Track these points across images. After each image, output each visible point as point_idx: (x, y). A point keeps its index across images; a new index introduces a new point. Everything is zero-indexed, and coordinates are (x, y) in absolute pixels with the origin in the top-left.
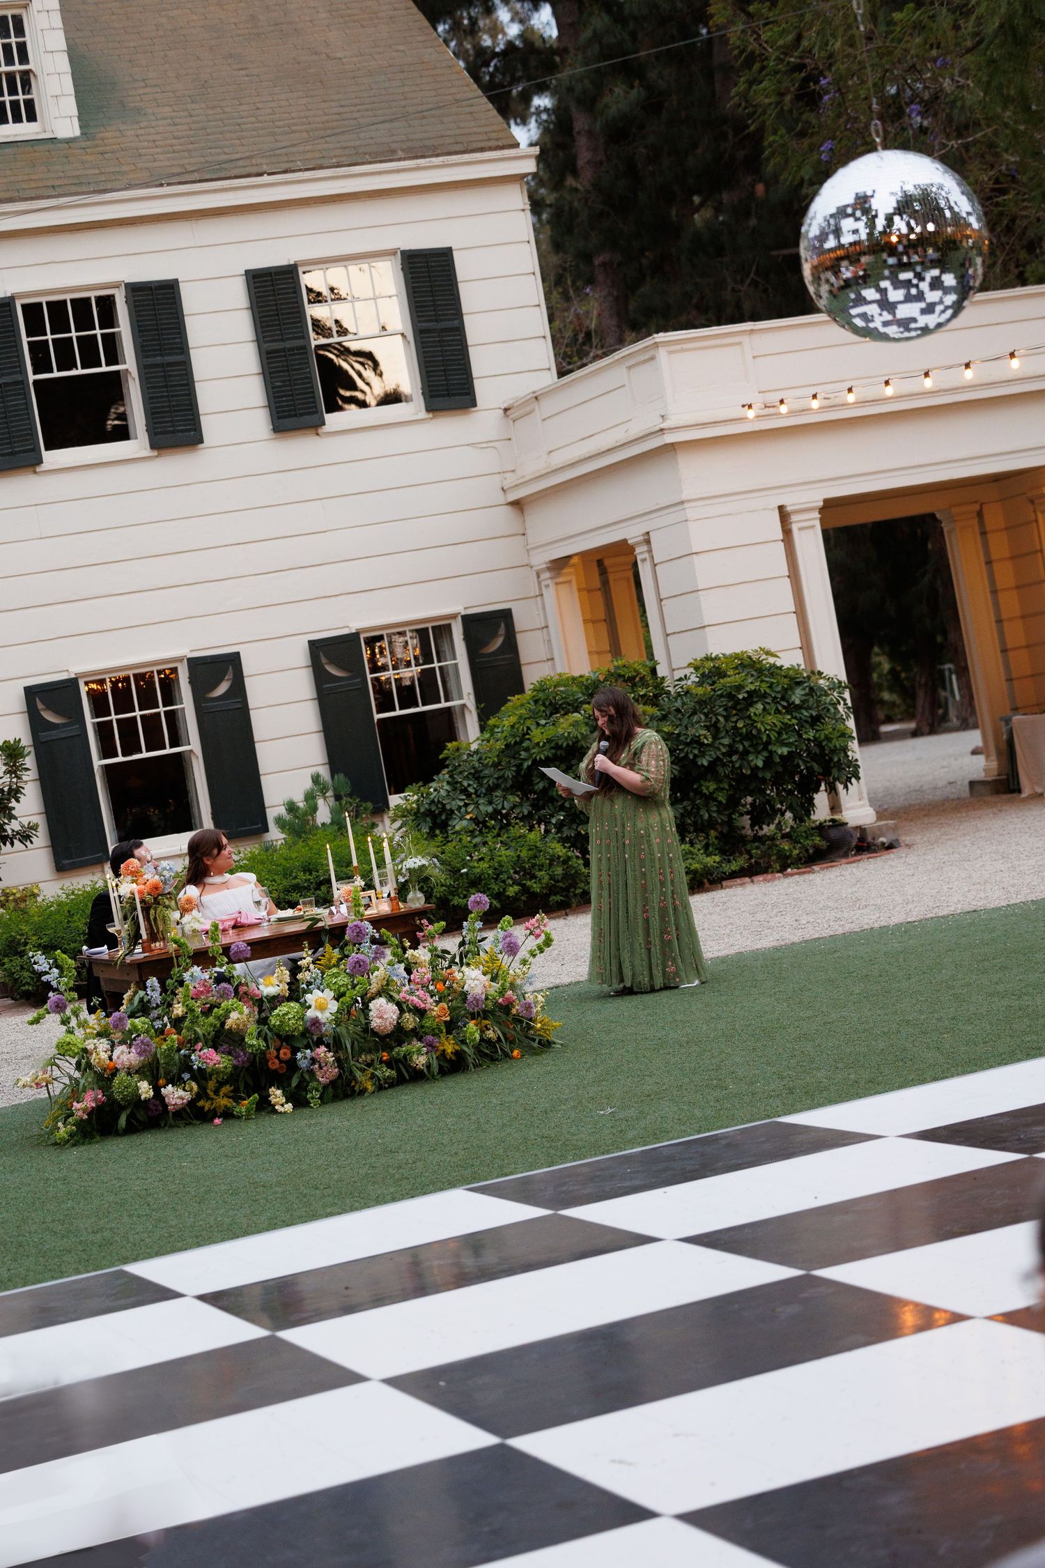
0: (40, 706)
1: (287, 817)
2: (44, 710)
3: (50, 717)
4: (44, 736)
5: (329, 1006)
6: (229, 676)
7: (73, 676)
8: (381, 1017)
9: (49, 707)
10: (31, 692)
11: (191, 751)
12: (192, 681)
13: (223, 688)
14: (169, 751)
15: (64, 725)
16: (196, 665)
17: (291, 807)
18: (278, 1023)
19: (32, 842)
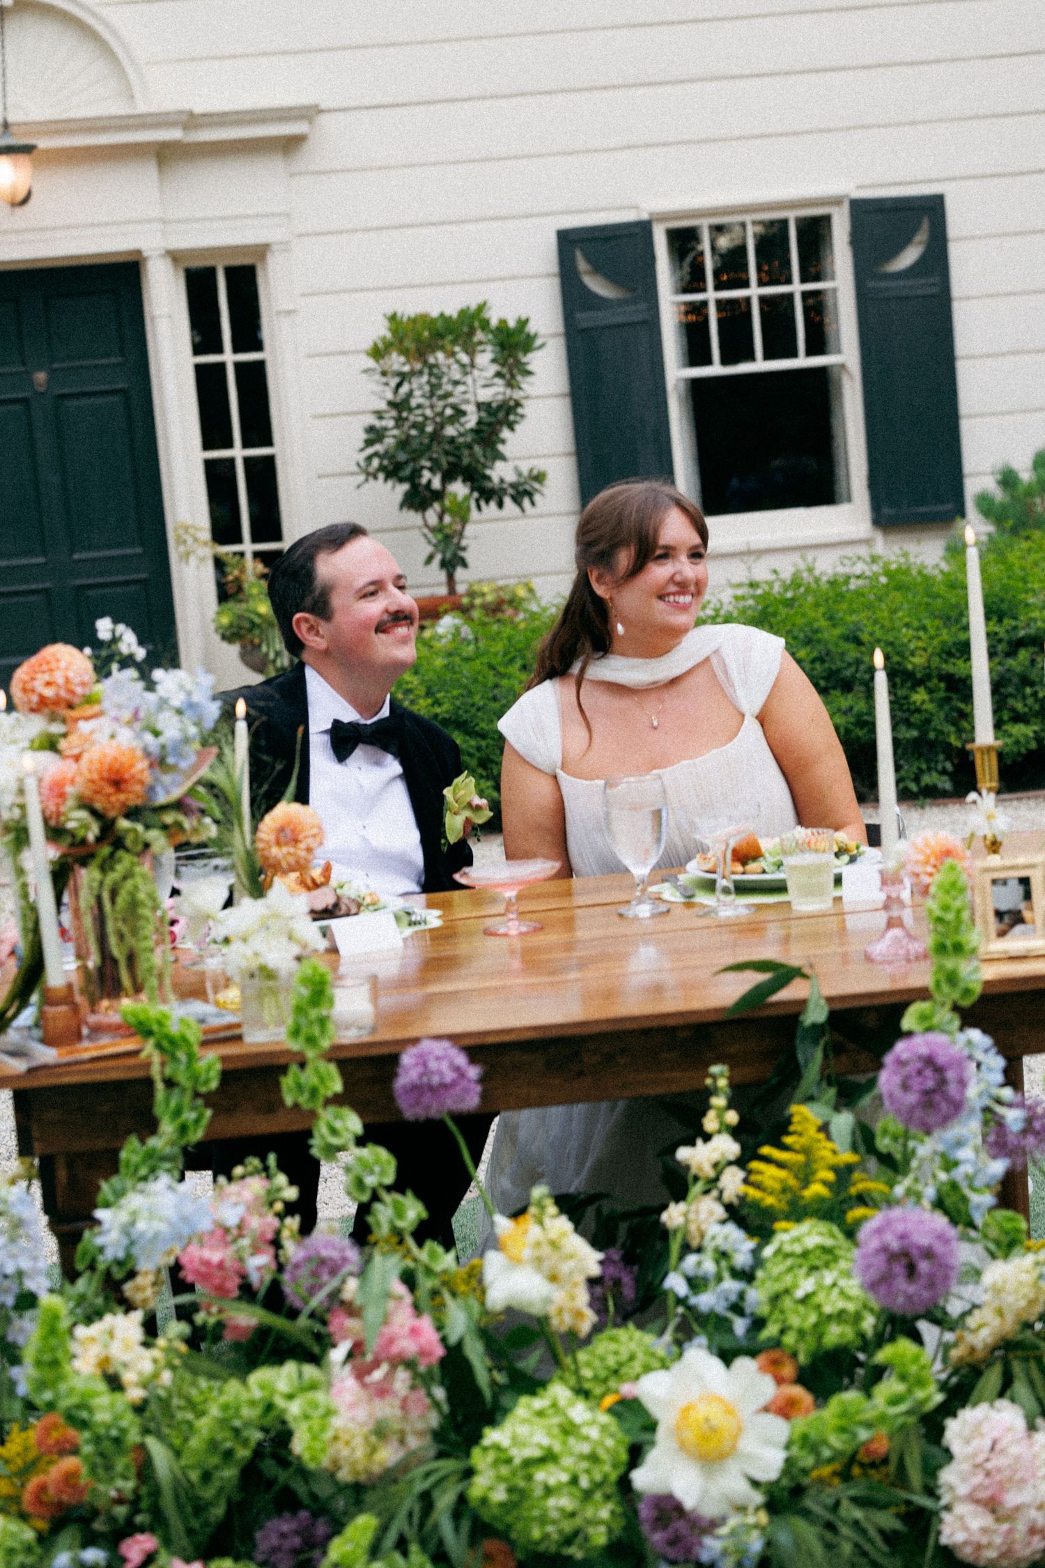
0: (582, 265)
1: (998, 495)
2: (587, 272)
3: (597, 286)
4: (585, 319)
5: (748, 1444)
6: (922, 236)
7: (645, 216)
8: (992, 1505)
9: (598, 268)
10: (569, 241)
11: (843, 366)
12: (856, 240)
13: (909, 257)
14: (802, 362)
15: (620, 303)
16: (863, 210)
17: (1008, 479)
18: (499, 1495)
19: (533, 503)
